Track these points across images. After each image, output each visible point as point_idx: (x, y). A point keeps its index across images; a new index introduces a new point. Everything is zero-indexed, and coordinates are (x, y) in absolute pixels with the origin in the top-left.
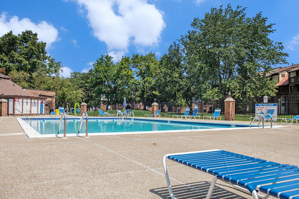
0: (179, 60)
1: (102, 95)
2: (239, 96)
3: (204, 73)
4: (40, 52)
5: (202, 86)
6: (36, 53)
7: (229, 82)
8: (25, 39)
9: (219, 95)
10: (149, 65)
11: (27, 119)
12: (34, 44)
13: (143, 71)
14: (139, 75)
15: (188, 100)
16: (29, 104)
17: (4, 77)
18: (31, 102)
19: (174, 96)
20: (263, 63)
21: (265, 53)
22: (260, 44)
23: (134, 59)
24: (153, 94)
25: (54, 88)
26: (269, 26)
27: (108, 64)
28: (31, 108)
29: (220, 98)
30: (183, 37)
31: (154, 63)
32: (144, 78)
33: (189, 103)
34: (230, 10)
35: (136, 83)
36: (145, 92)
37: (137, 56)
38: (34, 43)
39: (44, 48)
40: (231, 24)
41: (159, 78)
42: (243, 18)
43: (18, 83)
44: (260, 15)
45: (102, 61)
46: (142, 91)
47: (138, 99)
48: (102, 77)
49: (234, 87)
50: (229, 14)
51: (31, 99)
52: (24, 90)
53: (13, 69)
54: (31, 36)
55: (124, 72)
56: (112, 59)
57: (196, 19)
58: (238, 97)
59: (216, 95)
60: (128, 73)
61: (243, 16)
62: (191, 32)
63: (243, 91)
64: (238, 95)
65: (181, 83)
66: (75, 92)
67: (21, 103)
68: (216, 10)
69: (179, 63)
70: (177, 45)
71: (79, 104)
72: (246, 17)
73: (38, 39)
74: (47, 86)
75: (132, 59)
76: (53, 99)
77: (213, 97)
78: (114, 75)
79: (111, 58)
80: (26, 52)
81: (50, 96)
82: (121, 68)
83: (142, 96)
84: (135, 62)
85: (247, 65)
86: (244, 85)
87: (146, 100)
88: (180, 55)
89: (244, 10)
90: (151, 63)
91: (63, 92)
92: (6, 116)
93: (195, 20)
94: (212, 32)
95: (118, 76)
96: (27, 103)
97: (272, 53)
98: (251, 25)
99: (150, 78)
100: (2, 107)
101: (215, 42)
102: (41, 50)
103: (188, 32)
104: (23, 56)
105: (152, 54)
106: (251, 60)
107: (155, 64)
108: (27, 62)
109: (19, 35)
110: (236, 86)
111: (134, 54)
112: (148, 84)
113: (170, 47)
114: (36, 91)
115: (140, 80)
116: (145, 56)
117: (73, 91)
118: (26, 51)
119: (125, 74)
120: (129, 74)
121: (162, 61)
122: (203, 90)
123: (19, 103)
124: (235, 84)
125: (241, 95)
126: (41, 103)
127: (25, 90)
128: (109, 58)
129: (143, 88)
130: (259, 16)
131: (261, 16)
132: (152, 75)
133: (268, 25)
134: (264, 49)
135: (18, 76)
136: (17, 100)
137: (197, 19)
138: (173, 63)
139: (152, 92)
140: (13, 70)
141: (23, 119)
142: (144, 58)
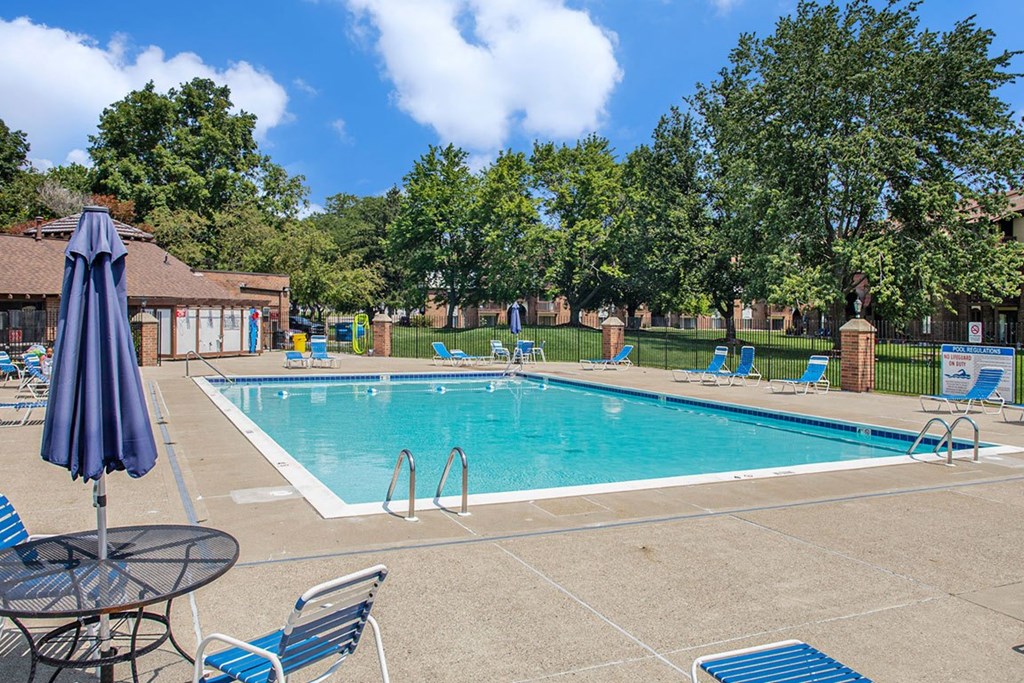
0: (690, 166)
1: (432, 274)
2: (893, 294)
3: (774, 217)
4: (236, 146)
5: (767, 260)
6: (225, 150)
7: (858, 247)
8: (191, 105)
9: (825, 288)
10: (588, 180)
11: (222, 381)
12: (219, 121)
13: (570, 200)
14: (554, 210)
15: (721, 298)
16: (217, 322)
17: (136, 235)
18: (222, 317)
19: (674, 284)
20: (979, 185)
21: (985, 151)
22: (968, 119)
23: (539, 160)
24: (601, 273)
25: (285, 262)
26: (1002, 60)
27: (452, 177)
28: (221, 336)
29: (829, 300)
30: (702, 89)
31: (604, 172)
32: (571, 224)
33: (726, 309)
34: (866, 10)
35: (546, 237)
36: (577, 269)
37: (549, 150)
38: (221, 116)
39: (250, 132)
40: (865, 58)
41: (622, 223)
42: (911, 34)
43: (175, 248)
44: (970, 28)
45: (431, 165)
46: (567, 264)
47: (552, 289)
48: (435, 218)
49: (877, 264)
50: (859, 22)
51: (223, 308)
52: (197, 274)
53: (159, 203)
54: (211, 97)
55: (505, 205)
56: (464, 160)
57: (747, 37)
58: (889, 297)
59: (816, 289)
60: (519, 207)
61: (911, 25)
62: (729, 71)
63: (907, 277)
64: (889, 293)
65: (698, 242)
66: (350, 274)
67: (193, 321)
68: (816, 9)
69: (690, 174)
70: (682, 118)
71: (367, 319)
72: (919, 29)
73: (231, 104)
74: (263, 255)
75: (531, 160)
76: (283, 298)
77: (804, 298)
78: (472, 210)
79: (460, 155)
80: (194, 148)
81: (273, 288)
82: (497, 190)
83: (564, 282)
84: (543, 169)
85: (920, 192)
86: (912, 256)
87: (577, 292)
88: (692, 150)
89: (913, 9)
90: (594, 173)
91: (314, 276)
92: (153, 365)
93: (742, 42)
94: (800, 84)
95: (486, 213)
96: (210, 318)
97: (1008, 151)
98: (936, 61)
99: (593, 222)
100: (144, 339)
101: (811, 115)
102: (240, 141)
103: (721, 73)
104: (188, 160)
105: (598, 141)
106: (935, 173)
107: (608, 176)
108: (202, 180)
109: (172, 92)
110: (883, 263)
111: (539, 144)
112: (586, 243)
113: (660, 126)
114: (230, 277)
115: (556, 227)
116: (576, 150)
117: (345, 273)
118: (194, 145)
119: (510, 211)
120: (524, 210)
121: (631, 165)
122: (773, 273)
123: (188, 322)
124: (879, 257)
125: (899, 292)
126: (250, 318)
127: (201, 274)
128: (456, 156)
129: (569, 255)
130: (963, 29)
131: (971, 30)
132: (599, 211)
133: (995, 57)
134: (982, 138)
135: (172, 225)
136: (181, 311)
137: (750, 38)
138: (669, 177)
139: (598, 266)
140: (159, 206)
141: (210, 381)
142: (573, 156)
